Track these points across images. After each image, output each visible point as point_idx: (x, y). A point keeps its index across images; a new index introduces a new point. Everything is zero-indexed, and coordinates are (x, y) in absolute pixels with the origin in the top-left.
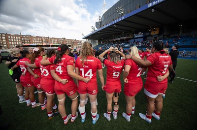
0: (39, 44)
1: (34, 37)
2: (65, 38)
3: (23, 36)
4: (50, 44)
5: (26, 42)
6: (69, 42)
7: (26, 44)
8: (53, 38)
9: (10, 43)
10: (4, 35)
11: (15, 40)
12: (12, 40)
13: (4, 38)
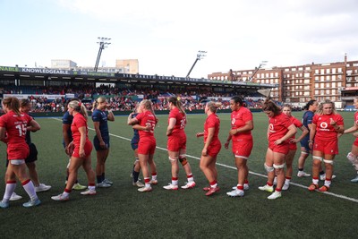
3: (351, 63)
9: (317, 85)
10: (308, 69)
11: (328, 78)
12: (322, 78)
13: (307, 75)
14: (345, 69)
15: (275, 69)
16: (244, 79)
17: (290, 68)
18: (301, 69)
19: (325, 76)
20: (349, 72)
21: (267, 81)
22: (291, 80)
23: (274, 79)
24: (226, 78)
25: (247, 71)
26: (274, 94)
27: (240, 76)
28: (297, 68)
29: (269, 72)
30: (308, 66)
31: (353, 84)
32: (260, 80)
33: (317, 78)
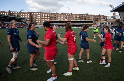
0: (63, 20)
1: (59, 14)
2: (87, 14)
3: (51, 13)
4: (71, 20)
5: (53, 18)
6: (92, 18)
7: (53, 21)
8: (76, 14)
9: (42, 19)
10: (39, 14)
11: (45, 17)
12: (44, 17)
13: (39, 16)
14: (50, 15)
15: (28, 13)
16: (16, 15)
17: (34, 13)
18: (37, 13)
19: (44, 16)
20: (51, 16)
21: (25, 17)
22: (34, 17)
23: (28, 16)
24: (7, 14)
25: (17, 12)
26: (28, 21)
27: (14, 14)
28: (36, 13)
29: (26, 13)
30: (39, 13)
31: (52, 20)
32: (22, 16)
33: (42, 17)
